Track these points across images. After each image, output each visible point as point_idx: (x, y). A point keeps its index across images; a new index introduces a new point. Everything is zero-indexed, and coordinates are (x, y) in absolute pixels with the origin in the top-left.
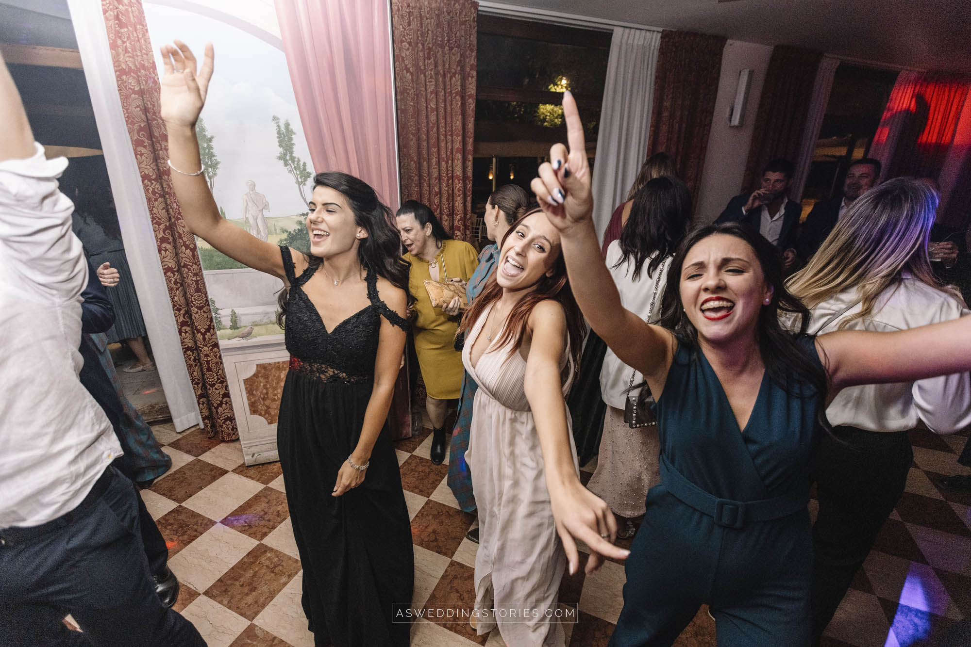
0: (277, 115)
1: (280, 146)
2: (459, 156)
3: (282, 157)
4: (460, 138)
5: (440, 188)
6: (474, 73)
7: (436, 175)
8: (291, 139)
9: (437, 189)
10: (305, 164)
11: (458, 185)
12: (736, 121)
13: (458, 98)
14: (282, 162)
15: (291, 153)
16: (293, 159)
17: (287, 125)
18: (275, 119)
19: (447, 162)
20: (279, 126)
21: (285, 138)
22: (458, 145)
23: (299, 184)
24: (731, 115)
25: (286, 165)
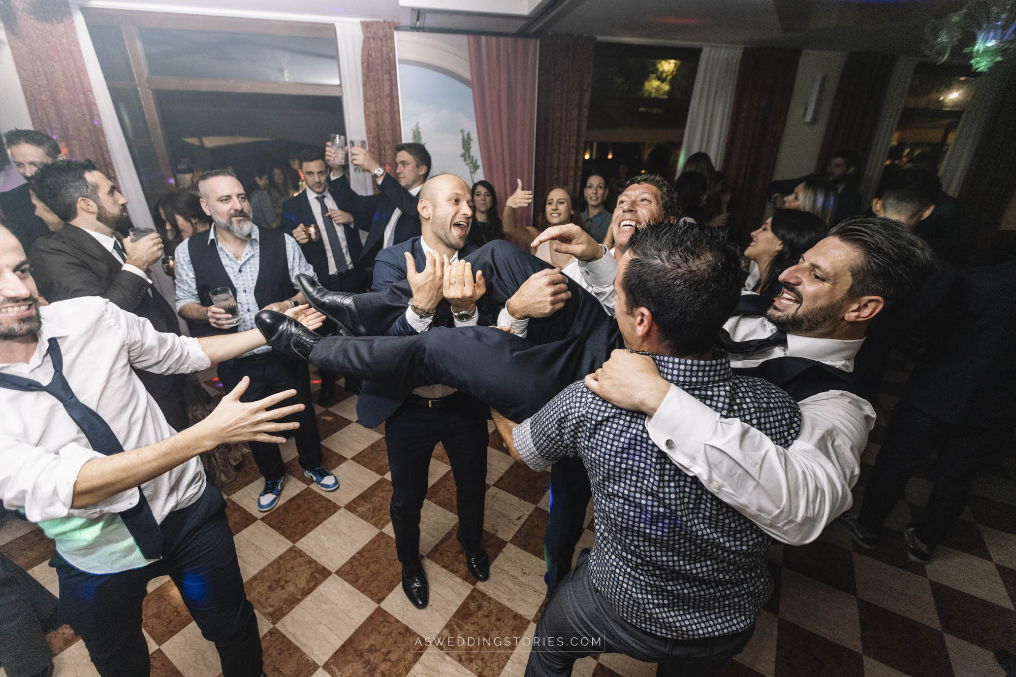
0: (464, 128)
1: (463, 148)
2: (574, 151)
3: (463, 156)
4: (575, 138)
5: (558, 175)
6: (590, 90)
7: (556, 165)
8: (470, 144)
9: (556, 176)
10: (476, 160)
11: (572, 173)
12: (808, 118)
13: (576, 108)
14: (463, 159)
15: (469, 153)
16: (469, 156)
17: (469, 135)
18: (462, 131)
19: (565, 156)
20: (463, 136)
21: (467, 144)
22: (573, 143)
23: (472, 172)
24: (805, 113)
25: (465, 160)
